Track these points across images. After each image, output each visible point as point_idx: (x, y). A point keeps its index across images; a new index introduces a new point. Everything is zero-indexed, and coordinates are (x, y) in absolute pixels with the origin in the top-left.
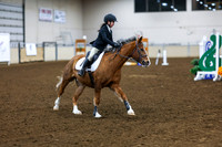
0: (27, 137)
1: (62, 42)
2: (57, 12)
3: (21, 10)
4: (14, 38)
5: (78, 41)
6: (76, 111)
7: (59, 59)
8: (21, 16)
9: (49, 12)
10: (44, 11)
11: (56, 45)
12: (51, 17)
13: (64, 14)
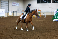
0: (9, 36)
1: (18, 11)
2: (17, 3)
3: (8, 3)
4: (6, 10)
5: (22, 11)
6: (22, 29)
7: (17, 16)
8: (7, 4)
9: (15, 3)
10: (13, 3)
11: (17, 12)
12: (15, 5)
13: (19, 4)
